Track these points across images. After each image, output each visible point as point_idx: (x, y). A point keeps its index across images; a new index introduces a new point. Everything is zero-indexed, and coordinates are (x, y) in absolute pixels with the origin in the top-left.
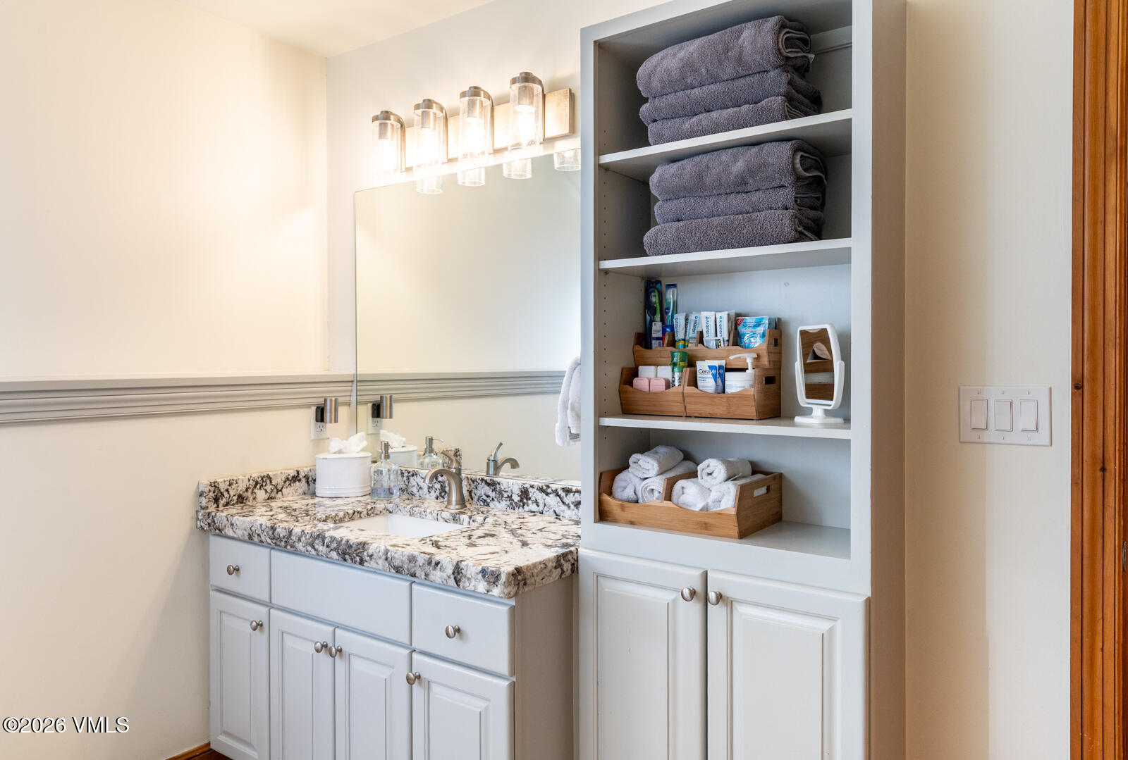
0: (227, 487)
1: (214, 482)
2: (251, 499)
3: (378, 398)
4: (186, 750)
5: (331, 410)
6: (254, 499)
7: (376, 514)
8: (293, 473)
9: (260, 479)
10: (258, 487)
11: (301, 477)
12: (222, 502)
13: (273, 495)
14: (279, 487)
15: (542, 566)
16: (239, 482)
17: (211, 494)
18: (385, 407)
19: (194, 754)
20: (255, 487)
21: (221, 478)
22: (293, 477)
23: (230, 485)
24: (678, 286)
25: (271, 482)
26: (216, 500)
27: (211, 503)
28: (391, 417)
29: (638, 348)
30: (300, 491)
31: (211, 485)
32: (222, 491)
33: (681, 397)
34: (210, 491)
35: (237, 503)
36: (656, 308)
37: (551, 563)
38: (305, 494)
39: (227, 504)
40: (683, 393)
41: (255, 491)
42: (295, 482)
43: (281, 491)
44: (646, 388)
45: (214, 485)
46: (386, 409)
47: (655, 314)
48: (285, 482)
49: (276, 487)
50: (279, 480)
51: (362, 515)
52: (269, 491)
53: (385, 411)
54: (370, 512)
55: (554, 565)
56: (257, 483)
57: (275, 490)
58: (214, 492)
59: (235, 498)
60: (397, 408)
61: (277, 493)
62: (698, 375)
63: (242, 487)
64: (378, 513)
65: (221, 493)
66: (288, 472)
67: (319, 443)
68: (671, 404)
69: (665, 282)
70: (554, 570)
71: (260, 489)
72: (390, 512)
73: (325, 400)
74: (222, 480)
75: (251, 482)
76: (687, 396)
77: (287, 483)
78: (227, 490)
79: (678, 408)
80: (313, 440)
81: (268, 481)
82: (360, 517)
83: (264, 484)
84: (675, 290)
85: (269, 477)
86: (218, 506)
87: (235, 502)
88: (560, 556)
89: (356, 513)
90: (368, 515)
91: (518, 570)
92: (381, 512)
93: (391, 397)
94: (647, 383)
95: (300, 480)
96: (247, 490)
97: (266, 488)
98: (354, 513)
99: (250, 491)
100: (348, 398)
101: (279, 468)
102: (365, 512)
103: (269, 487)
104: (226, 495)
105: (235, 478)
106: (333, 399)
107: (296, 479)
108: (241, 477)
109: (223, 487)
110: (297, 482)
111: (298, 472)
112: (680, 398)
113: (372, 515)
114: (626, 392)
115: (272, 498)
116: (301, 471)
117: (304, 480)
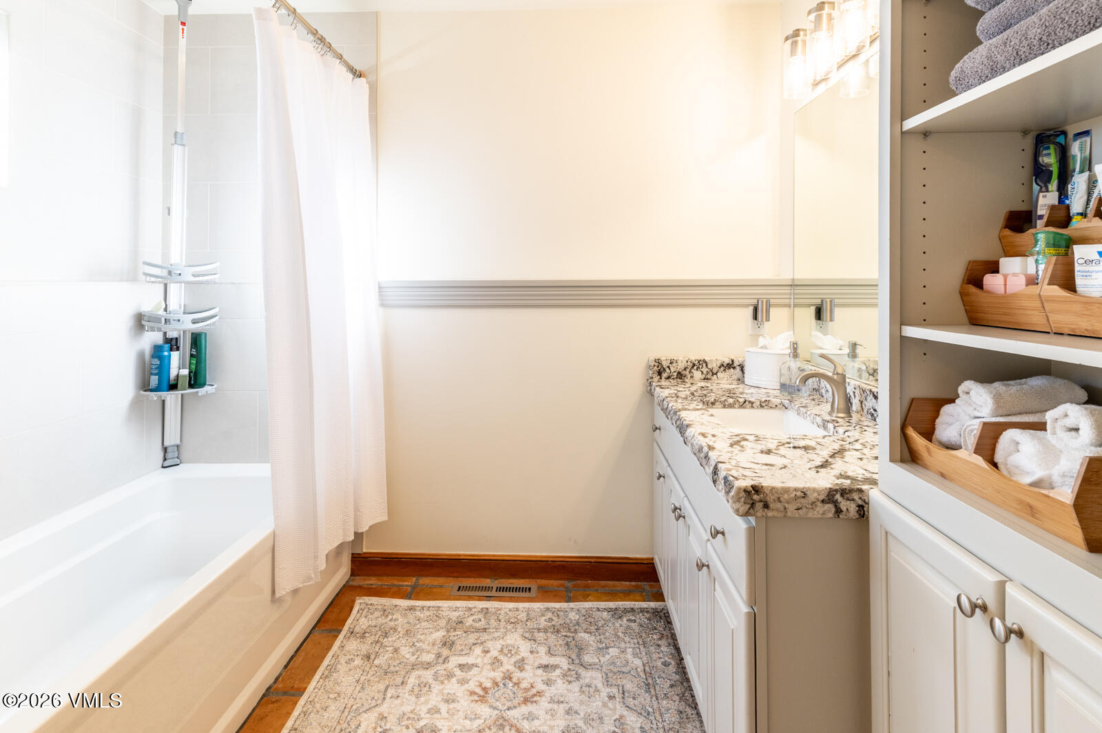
0: (668, 364)
1: (658, 360)
2: (689, 376)
3: (819, 301)
4: (638, 556)
5: (762, 309)
6: (692, 377)
7: (771, 407)
8: (727, 361)
9: (697, 362)
10: (695, 368)
11: (735, 365)
12: (665, 375)
13: (709, 376)
14: (715, 371)
15: (799, 494)
16: (679, 362)
17: (656, 368)
18: (825, 311)
19: (643, 562)
20: (693, 367)
21: (665, 357)
22: (728, 364)
23: (671, 363)
24: (1093, 133)
25: (707, 365)
26: (660, 373)
27: (655, 375)
28: (831, 320)
29: (1008, 232)
30: (734, 377)
31: (655, 361)
32: (665, 367)
33: (1039, 302)
34: (654, 366)
35: (677, 378)
36: (1051, 172)
37: (816, 495)
38: (739, 380)
39: (668, 378)
40: (1039, 295)
41: (693, 371)
42: (729, 368)
43: (716, 374)
44: (1001, 290)
45: (658, 362)
46: (826, 312)
47: (1049, 180)
48: (720, 367)
49: (711, 371)
50: (715, 365)
51: (754, 405)
52: (705, 372)
53: (826, 314)
54: (763, 404)
55: (821, 498)
56: (694, 365)
57: (711, 373)
58: (658, 367)
59: (675, 374)
60: (838, 312)
61: (713, 375)
62: (1077, 268)
63: (681, 366)
64: (774, 406)
65: (664, 369)
66: (723, 359)
67: (755, 338)
68: (1028, 312)
69: (1072, 130)
70: (819, 504)
71: (697, 370)
72: (786, 408)
73: (758, 301)
74: (664, 359)
75: (689, 363)
76: (1048, 301)
77: (722, 369)
78: (669, 367)
79: (1037, 320)
80: (751, 335)
81: (704, 365)
82: (752, 407)
83: (701, 367)
84: (1088, 139)
85: (705, 361)
86: (661, 378)
87: (675, 377)
88: (836, 491)
89: (747, 403)
90: (762, 406)
91: (756, 489)
92: (776, 406)
93: (831, 301)
94: (1002, 283)
95: (734, 368)
96: (685, 369)
97: (702, 370)
98: (745, 402)
99: (688, 370)
100: (787, 301)
101: (715, 356)
102: (758, 403)
103: (705, 370)
104: (667, 370)
105: (675, 359)
106: (765, 301)
107: (730, 366)
108: (681, 359)
109: (665, 364)
110: (732, 369)
111: (733, 361)
112: (1038, 304)
113: (766, 407)
114: (968, 294)
115: (707, 379)
116: (735, 360)
117: (738, 368)
